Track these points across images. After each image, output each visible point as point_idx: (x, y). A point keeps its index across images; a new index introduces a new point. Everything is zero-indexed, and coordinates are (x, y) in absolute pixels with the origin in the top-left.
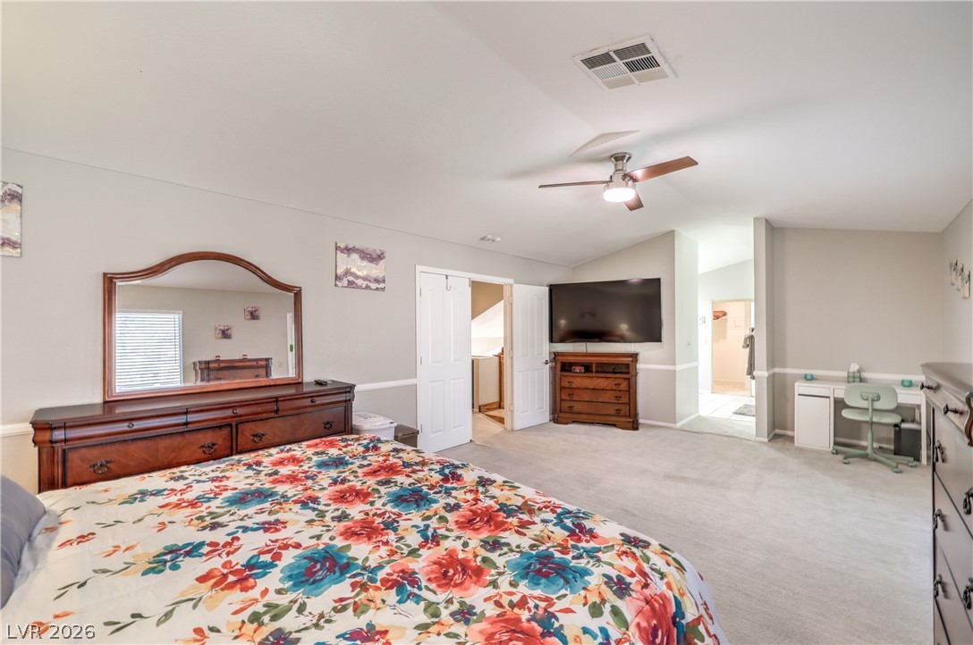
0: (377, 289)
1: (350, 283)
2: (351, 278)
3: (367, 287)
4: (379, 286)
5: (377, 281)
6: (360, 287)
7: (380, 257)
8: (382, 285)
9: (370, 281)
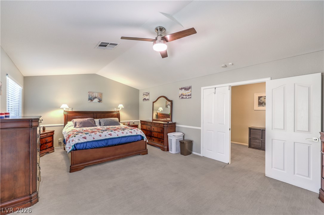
0: (189, 98)
1: (182, 97)
2: (182, 96)
3: (186, 98)
4: (189, 97)
5: (189, 95)
6: (184, 98)
7: (190, 88)
8: (190, 97)
9: (187, 96)
